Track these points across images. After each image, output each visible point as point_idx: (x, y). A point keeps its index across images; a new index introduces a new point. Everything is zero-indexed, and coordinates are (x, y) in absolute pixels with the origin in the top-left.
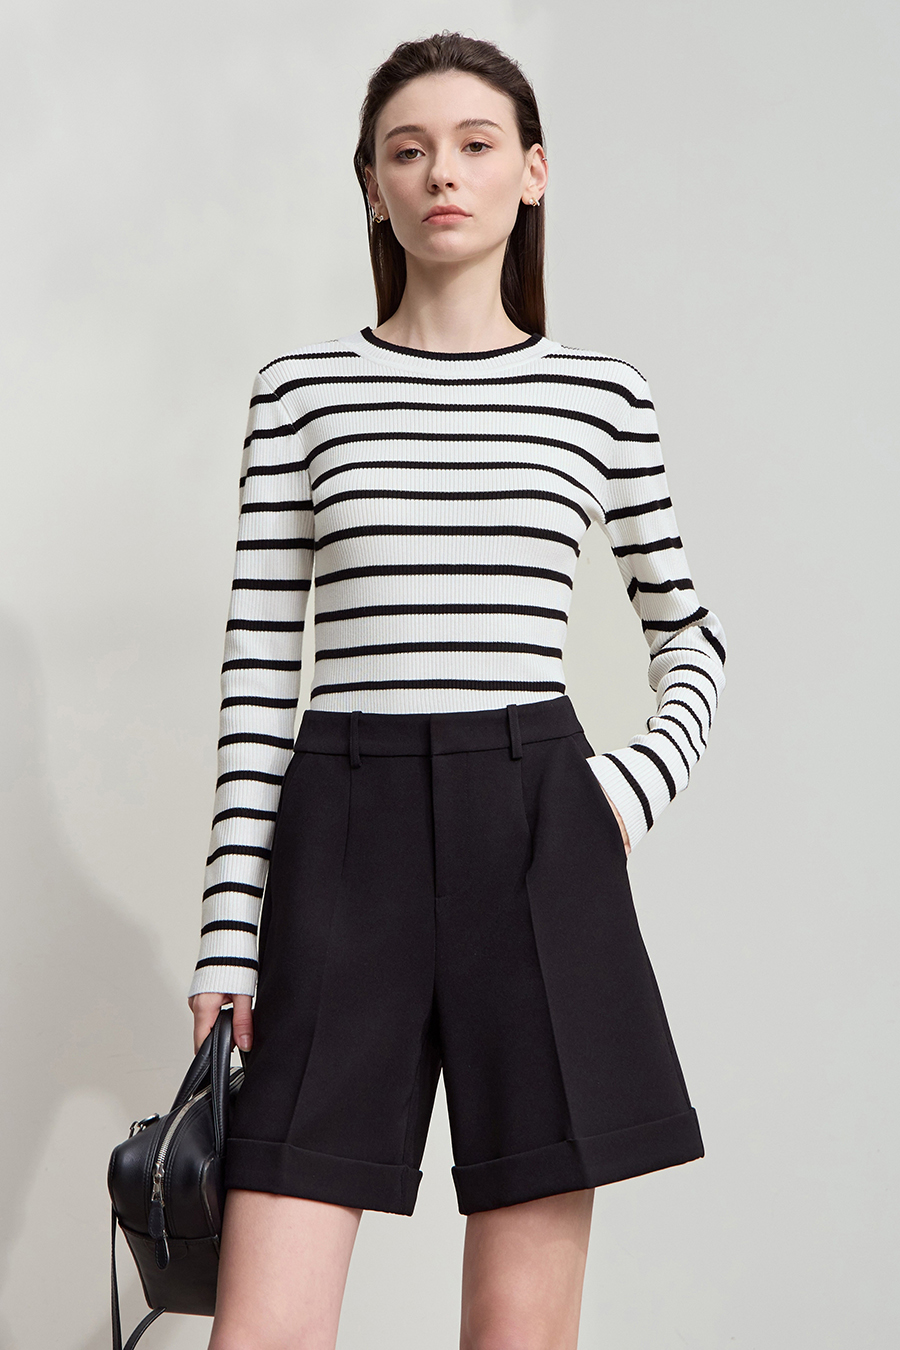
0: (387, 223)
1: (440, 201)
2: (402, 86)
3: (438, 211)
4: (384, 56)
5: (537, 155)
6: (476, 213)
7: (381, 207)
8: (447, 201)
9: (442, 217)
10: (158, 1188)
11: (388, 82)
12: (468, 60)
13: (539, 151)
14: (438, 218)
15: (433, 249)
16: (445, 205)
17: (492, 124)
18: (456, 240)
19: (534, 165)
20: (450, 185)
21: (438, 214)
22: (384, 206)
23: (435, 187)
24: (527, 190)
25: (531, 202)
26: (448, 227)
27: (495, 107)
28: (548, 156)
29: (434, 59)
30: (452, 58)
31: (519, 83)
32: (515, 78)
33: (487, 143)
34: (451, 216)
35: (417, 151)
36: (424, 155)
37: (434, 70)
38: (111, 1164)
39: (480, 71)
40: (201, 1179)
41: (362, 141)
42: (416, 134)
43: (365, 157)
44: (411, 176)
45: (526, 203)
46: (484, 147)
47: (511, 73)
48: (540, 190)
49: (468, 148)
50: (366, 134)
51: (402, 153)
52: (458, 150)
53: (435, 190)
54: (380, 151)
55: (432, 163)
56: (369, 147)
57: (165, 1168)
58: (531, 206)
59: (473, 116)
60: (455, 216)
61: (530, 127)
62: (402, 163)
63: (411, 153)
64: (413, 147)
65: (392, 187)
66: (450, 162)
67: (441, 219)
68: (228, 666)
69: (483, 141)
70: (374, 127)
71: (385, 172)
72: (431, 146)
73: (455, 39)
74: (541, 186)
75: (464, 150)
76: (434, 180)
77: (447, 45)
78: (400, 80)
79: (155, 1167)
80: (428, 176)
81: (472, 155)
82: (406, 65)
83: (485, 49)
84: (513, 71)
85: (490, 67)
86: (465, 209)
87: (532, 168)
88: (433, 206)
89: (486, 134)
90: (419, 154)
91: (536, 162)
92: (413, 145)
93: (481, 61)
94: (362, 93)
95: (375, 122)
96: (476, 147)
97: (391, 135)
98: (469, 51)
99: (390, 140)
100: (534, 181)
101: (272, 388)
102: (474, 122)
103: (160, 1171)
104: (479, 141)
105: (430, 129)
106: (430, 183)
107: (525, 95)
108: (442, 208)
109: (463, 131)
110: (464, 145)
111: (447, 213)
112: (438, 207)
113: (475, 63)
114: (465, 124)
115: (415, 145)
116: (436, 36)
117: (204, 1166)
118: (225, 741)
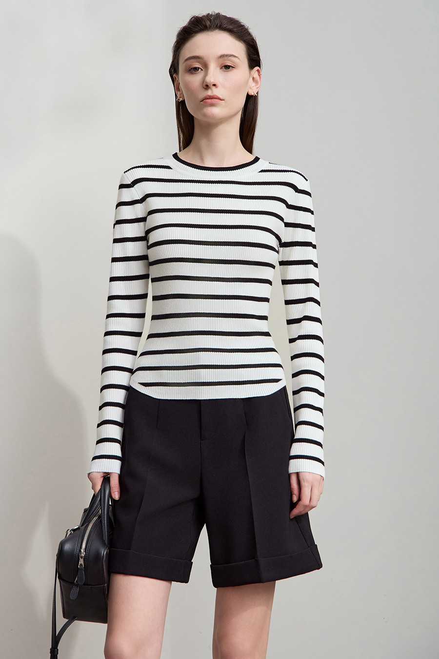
0: (183, 102)
1: (209, 93)
2: (193, 37)
3: (208, 97)
4: (184, 22)
5: (257, 73)
6: (226, 99)
7: (181, 94)
8: (212, 92)
9: (210, 100)
10: (81, 561)
11: (185, 35)
12: (225, 26)
13: (258, 70)
14: (208, 100)
15: (205, 115)
16: (211, 95)
17: (235, 56)
18: (216, 111)
19: (255, 76)
20: (214, 85)
21: (208, 99)
22: (182, 94)
23: (207, 86)
24: (251, 88)
25: (253, 94)
26: (212, 105)
27: (236, 48)
28: (262, 73)
29: (208, 26)
30: (217, 25)
31: (249, 37)
32: (247, 35)
33: (232, 65)
34: (214, 100)
35: (199, 68)
36: (202, 70)
37: (208, 30)
38: (59, 549)
39: (230, 31)
40: (103, 557)
41: (173, 62)
42: (199, 60)
43: (174, 70)
44: (195, 80)
45: (250, 94)
46: (231, 68)
47: (245, 32)
48: (257, 88)
49: (223, 68)
50: (175, 58)
51: (192, 69)
52: (218, 69)
53: (207, 87)
54: (181, 67)
55: (206, 75)
56: (176, 65)
57: (85, 552)
58: (252, 96)
59: (226, 53)
60: (216, 100)
61: (254, 59)
62: (192, 73)
63: (196, 69)
64: (197, 66)
65: (187, 86)
66: (214, 74)
67: (209, 101)
68: (109, 316)
69: (230, 65)
70: (178, 56)
71: (183, 77)
72: (206, 66)
73: (218, 16)
74: (257, 86)
75: (221, 68)
76: (207, 82)
77: (214, 19)
78: (192, 34)
79: (80, 551)
80: (204, 80)
81: (225, 71)
82: (195, 27)
83: (232, 21)
84: (246, 31)
85: (235, 29)
86: (221, 97)
87: (253, 78)
88: (206, 95)
89: (232, 61)
90: (200, 70)
91: (256, 75)
92: (197, 65)
93: (231, 27)
94: (174, 39)
95: (179, 53)
96: (227, 67)
97: (187, 60)
98: (225, 22)
99: (186, 62)
100: (254, 84)
101: (130, 181)
102: (227, 56)
103: (83, 554)
104: (229, 64)
105: (205, 58)
106: (204, 84)
107: (251, 43)
108: (210, 96)
109: (221, 59)
110: (222, 66)
111: (212, 99)
112: (208, 95)
113: (228, 27)
114: (222, 56)
115: (198, 65)
116: (208, 14)
117: (104, 552)
118: (106, 352)
